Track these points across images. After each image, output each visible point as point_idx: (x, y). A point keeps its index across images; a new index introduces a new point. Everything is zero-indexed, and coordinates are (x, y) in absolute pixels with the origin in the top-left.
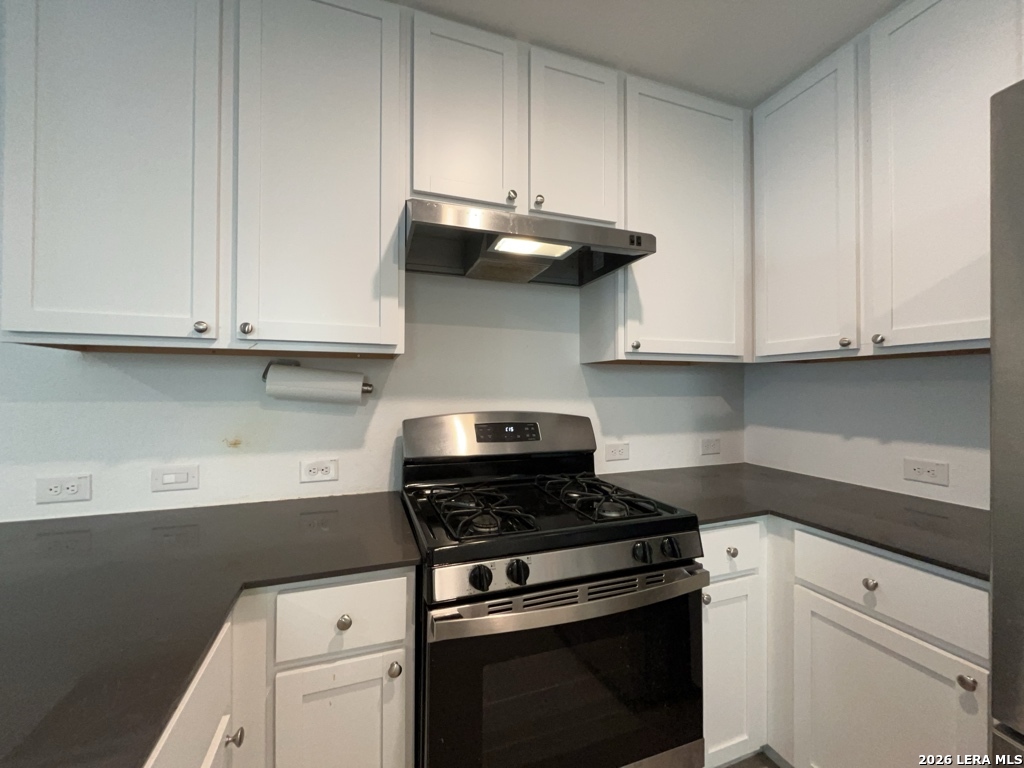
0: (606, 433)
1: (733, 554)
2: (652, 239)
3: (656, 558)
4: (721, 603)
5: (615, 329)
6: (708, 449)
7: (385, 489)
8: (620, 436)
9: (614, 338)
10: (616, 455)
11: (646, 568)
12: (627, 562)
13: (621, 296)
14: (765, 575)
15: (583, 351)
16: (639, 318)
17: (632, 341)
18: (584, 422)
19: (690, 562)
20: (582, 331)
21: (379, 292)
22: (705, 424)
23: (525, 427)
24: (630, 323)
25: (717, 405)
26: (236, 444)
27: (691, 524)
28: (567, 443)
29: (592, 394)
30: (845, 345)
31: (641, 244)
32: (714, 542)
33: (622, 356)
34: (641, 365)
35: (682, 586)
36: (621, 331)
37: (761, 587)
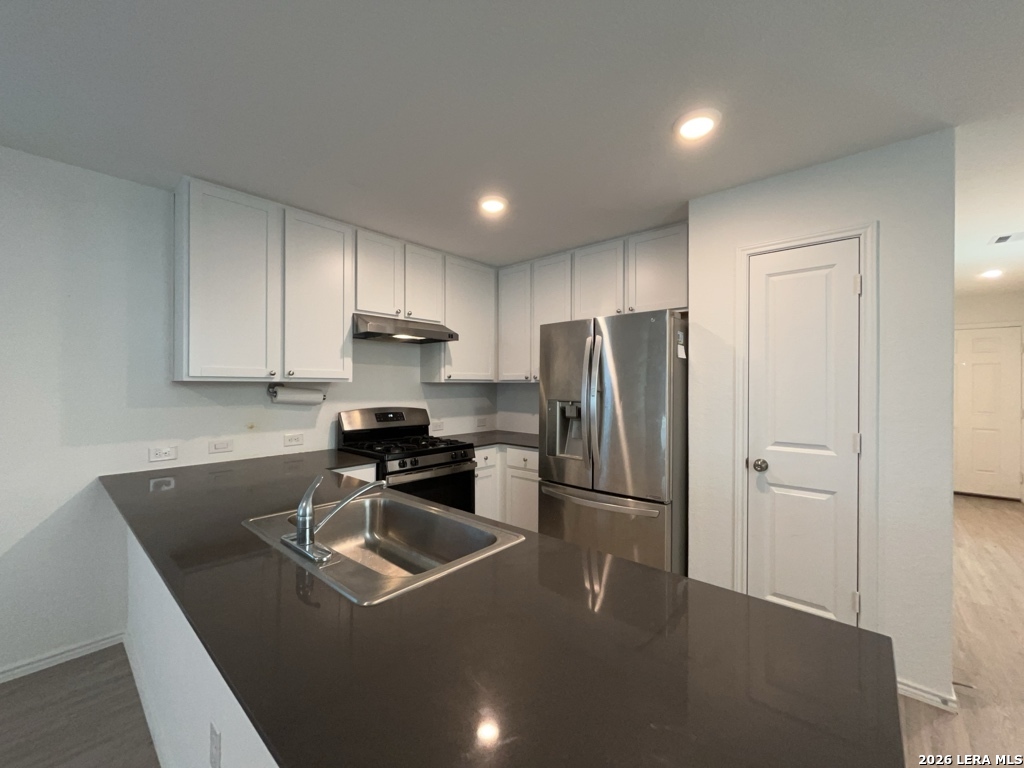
0: (432, 417)
1: (486, 459)
2: (457, 335)
3: (459, 458)
4: (482, 478)
5: (440, 368)
6: (481, 423)
7: (326, 448)
8: (439, 419)
9: (440, 372)
10: (439, 428)
11: (455, 461)
12: (449, 460)
13: (443, 354)
14: (498, 468)
15: (422, 374)
16: (450, 363)
17: (448, 374)
18: (424, 412)
19: (470, 460)
20: (422, 366)
21: (343, 355)
22: (479, 411)
23: (398, 414)
24: (447, 366)
25: (485, 402)
26: (252, 427)
27: (471, 446)
28: (415, 421)
29: (426, 398)
30: (527, 378)
31: (453, 336)
32: (479, 455)
33: (443, 381)
34: (452, 385)
35: (466, 467)
36: (443, 370)
37: (497, 471)
